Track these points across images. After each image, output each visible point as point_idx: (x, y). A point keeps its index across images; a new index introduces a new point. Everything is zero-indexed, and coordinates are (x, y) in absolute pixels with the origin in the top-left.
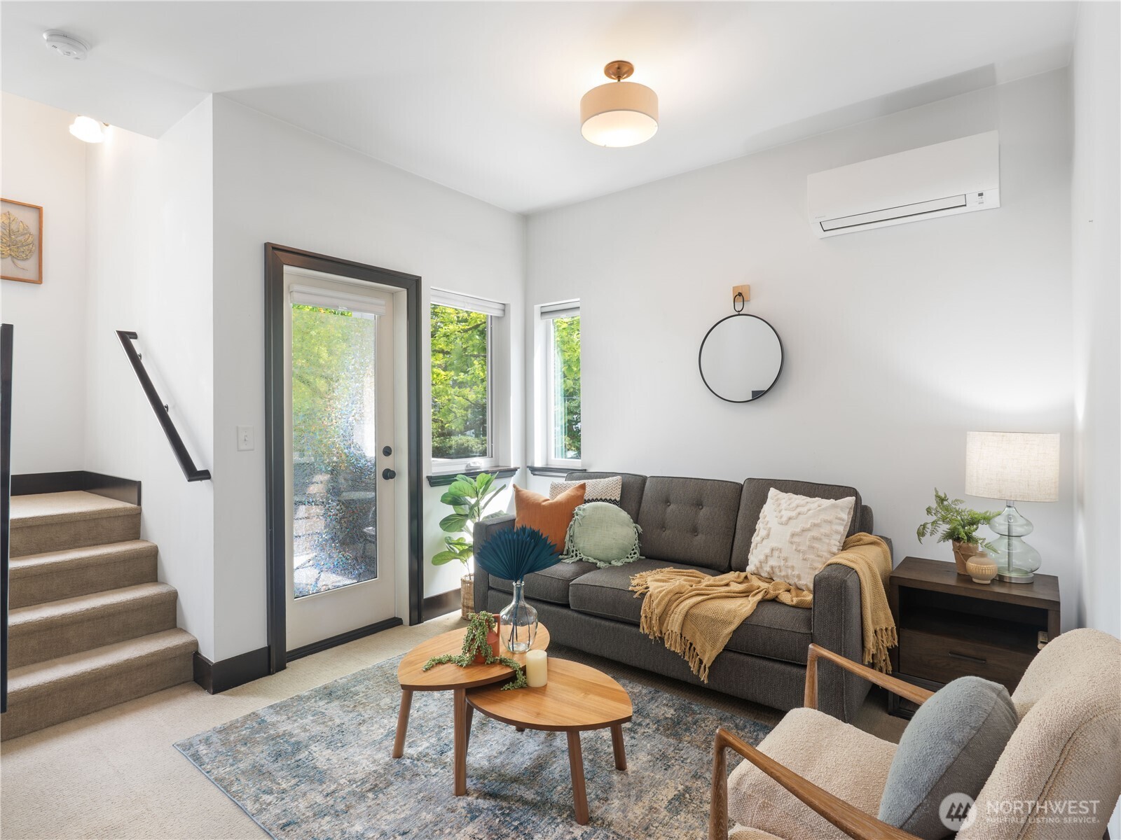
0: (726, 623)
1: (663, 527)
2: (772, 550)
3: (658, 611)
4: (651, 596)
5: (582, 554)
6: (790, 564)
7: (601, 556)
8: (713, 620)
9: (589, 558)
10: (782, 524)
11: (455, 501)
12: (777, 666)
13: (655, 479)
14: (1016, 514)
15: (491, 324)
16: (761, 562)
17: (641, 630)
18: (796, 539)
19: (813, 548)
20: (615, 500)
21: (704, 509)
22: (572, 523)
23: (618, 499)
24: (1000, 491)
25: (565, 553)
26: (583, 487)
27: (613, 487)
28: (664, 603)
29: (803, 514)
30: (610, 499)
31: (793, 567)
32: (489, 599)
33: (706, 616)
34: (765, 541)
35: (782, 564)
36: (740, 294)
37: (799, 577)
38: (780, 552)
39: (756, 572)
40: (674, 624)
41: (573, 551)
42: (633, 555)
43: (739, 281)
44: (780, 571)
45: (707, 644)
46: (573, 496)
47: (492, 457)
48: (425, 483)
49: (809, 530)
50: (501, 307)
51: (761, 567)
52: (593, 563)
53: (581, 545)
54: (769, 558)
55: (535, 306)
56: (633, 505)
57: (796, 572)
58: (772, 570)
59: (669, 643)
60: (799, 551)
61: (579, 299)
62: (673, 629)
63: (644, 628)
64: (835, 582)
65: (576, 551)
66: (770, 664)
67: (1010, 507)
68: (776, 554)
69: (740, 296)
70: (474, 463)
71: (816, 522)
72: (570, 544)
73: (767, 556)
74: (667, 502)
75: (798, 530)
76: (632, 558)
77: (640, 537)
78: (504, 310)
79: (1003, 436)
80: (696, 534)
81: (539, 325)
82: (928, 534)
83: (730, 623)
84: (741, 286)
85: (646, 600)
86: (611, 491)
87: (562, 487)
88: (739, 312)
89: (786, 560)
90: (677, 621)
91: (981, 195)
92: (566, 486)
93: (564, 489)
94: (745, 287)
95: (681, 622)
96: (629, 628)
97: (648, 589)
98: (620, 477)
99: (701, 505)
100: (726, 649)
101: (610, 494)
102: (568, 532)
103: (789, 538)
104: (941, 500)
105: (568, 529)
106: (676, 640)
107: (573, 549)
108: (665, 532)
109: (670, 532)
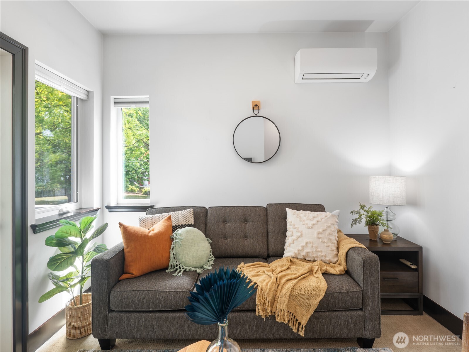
0: (315, 296)
1: (225, 237)
2: (307, 243)
3: (269, 299)
4: (262, 289)
5: (184, 267)
6: (319, 250)
7: (198, 264)
8: (307, 296)
9: (190, 268)
10: (310, 228)
11: (61, 242)
12: (344, 313)
13: (214, 209)
14: (389, 211)
15: (77, 104)
16: (299, 251)
17: (257, 314)
18: (320, 236)
19: (330, 239)
20: (192, 224)
21: (248, 224)
22: (172, 246)
23: (193, 224)
24: (394, 202)
25: (170, 267)
26: (170, 218)
27: (187, 216)
28: (272, 292)
29: (320, 221)
30: (188, 224)
31: (321, 251)
32: (110, 321)
33: (302, 295)
34: (300, 239)
35: (315, 250)
36: (256, 105)
37: (325, 256)
38: (313, 244)
39: (295, 256)
40: (282, 304)
41: (177, 265)
42: (211, 259)
43: (256, 98)
44: (313, 254)
45: (304, 312)
46: (167, 226)
47: (77, 202)
48: (30, 231)
49: (326, 230)
50: (86, 92)
51: (299, 254)
52: (193, 271)
53: (183, 260)
54: (304, 248)
55: (111, 96)
56: (202, 226)
57: (323, 254)
58: (307, 254)
59: (279, 318)
60: (324, 242)
61: (148, 96)
62: (281, 308)
63: (260, 312)
64: (374, 259)
65: (179, 264)
66: (340, 313)
67: (387, 208)
68: (310, 245)
69: (256, 106)
70: (66, 208)
71: (328, 225)
72: (174, 260)
73: (303, 247)
74: (225, 221)
75: (321, 230)
76: (211, 260)
77: (212, 245)
78: (88, 96)
79: (394, 178)
80: (246, 239)
81: (114, 110)
82: (358, 223)
83: (318, 295)
84: (257, 101)
85: (258, 293)
86: (187, 219)
87: (149, 220)
88: (256, 114)
89: (316, 248)
90: (284, 302)
91: (368, 75)
92: (152, 218)
93: (155, 222)
94: (259, 102)
95: (286, 302)
96: (248, 314)
97: (256, 285)
98: (191, 209)
99: (246, 221)
100: (315, 312)
101: (187, 221)
102: (172, 252)
103: (316, 236)
104: (362, 207)
105: (171, 250)
106: (284, 315)
107: (177, 264)
108: (227, 240)
109: (230, 239)
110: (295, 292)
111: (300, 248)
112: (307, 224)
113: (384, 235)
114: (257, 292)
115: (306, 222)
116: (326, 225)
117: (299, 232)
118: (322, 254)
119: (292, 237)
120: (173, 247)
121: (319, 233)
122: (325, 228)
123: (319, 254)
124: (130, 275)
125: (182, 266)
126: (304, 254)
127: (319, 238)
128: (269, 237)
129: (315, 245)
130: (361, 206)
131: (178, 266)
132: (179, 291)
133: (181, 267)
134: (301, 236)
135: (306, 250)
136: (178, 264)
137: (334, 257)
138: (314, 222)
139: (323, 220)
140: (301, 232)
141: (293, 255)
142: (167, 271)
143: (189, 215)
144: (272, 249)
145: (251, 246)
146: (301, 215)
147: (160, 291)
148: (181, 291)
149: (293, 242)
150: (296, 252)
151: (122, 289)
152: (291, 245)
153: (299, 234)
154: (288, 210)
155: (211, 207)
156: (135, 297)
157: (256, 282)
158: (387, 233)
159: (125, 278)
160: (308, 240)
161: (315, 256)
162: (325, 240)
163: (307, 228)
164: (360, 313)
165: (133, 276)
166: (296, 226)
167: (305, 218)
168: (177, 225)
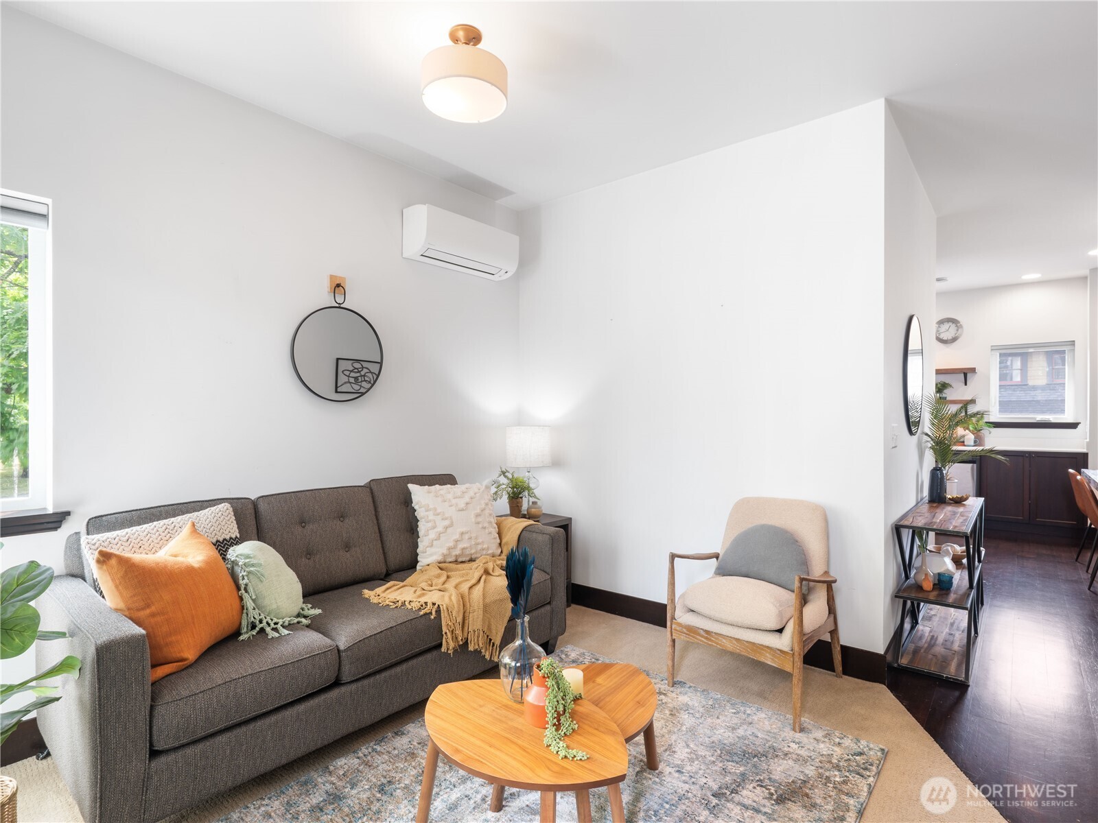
1: (308, 553)
3: (458, 619)
4: (447, 608)
6: (480, 540)
10: (462, 510)
14: (531, 476)
17: (444, 649)
18: (480, 519)
21: (347, 521)
23: (238, 535)
26: (195, 528)
27: (223, 520)
28: (460, 609)
30: (231, 538)
33: (495, 601)
34: (449, 530)
35: (473, 543)
36: (339, 284)
37: (488, 549)
39: (442, 561)
49: (484, 509)
54: (458, 543)
58: (461, 552)
59: (472, 645)
62: (474, 628)
65: (265, 617)
67: (529, 472)
68: (466, 537)
69: (338, 287)
73: (456, 542)
74: (302, 522)
80: (347, 549)
84: (340, 277)
85: (444, 615)
86: (226, 527)
87: (120, 542)
88: (339, 304)
89: (476, 538)
90: (478, 618)
91: (506, 272)
92: (129, 537)
93: (139, 545)
94: (344, 279)
95: (481, 616)
96: (435, 653)
97: (437, 605)
98: (226, 504)
99: (342, 517)
100: (509, 621)
101: (227, 531)
102: (245, 596)
103: (473, 520)
104: (504, 473)
105: (243, 591)
106: (478, 637)
107: (260, 617)
108: (312, 559)
109: (318, 556)
110: (488, 600)
111: (451, 544)
112: (457, 505)
113: (533, 510)
114: (442, 614)
115: (454, 501)
116: (483, 502)
117: (446, 519)
118: (484, 547)
119: (436, 530)
120: (246, 585)
121: (478, 515)
122: (483, 506)
123: (480, 547)
124: (175, 664)
125: (272, 620)
126: (457, 552)
127: (478, 523)
128: (385, 538)
129: (473, 535)
130: (502, 472)
131: (265, 621)
132: (317, 654)
133: (270, 621)
134: (451, 525)
135: (461, 546)
136: (262, 616)
137: (497, 549)
138: (467, 499)
139: (477, 495)
140: (451, 518)
141: (440, 558)
142: (241, 638)
143: (227, 518)
144: (395, 558)
145: (360, 561)
146: (441, 492)
147: (280, 666)
148: (322, 653)
149: (438, 538)
150: (445, 551)
151: (185, 693)
152: (435, 542)
153: (447, 523)
154: (412, 487)
155: (262, 497)
156: (228, 697)
157: (434, 601)
158: (536, 506)
159: (164, 675)
160: (464, 529)
161: (473, 551)
162: (486, 525)
163: (459, 510)
164: (548, 608)
165: (183, 665)
166: (439, 510)
167: (450, 496)
168: (221, 539)
